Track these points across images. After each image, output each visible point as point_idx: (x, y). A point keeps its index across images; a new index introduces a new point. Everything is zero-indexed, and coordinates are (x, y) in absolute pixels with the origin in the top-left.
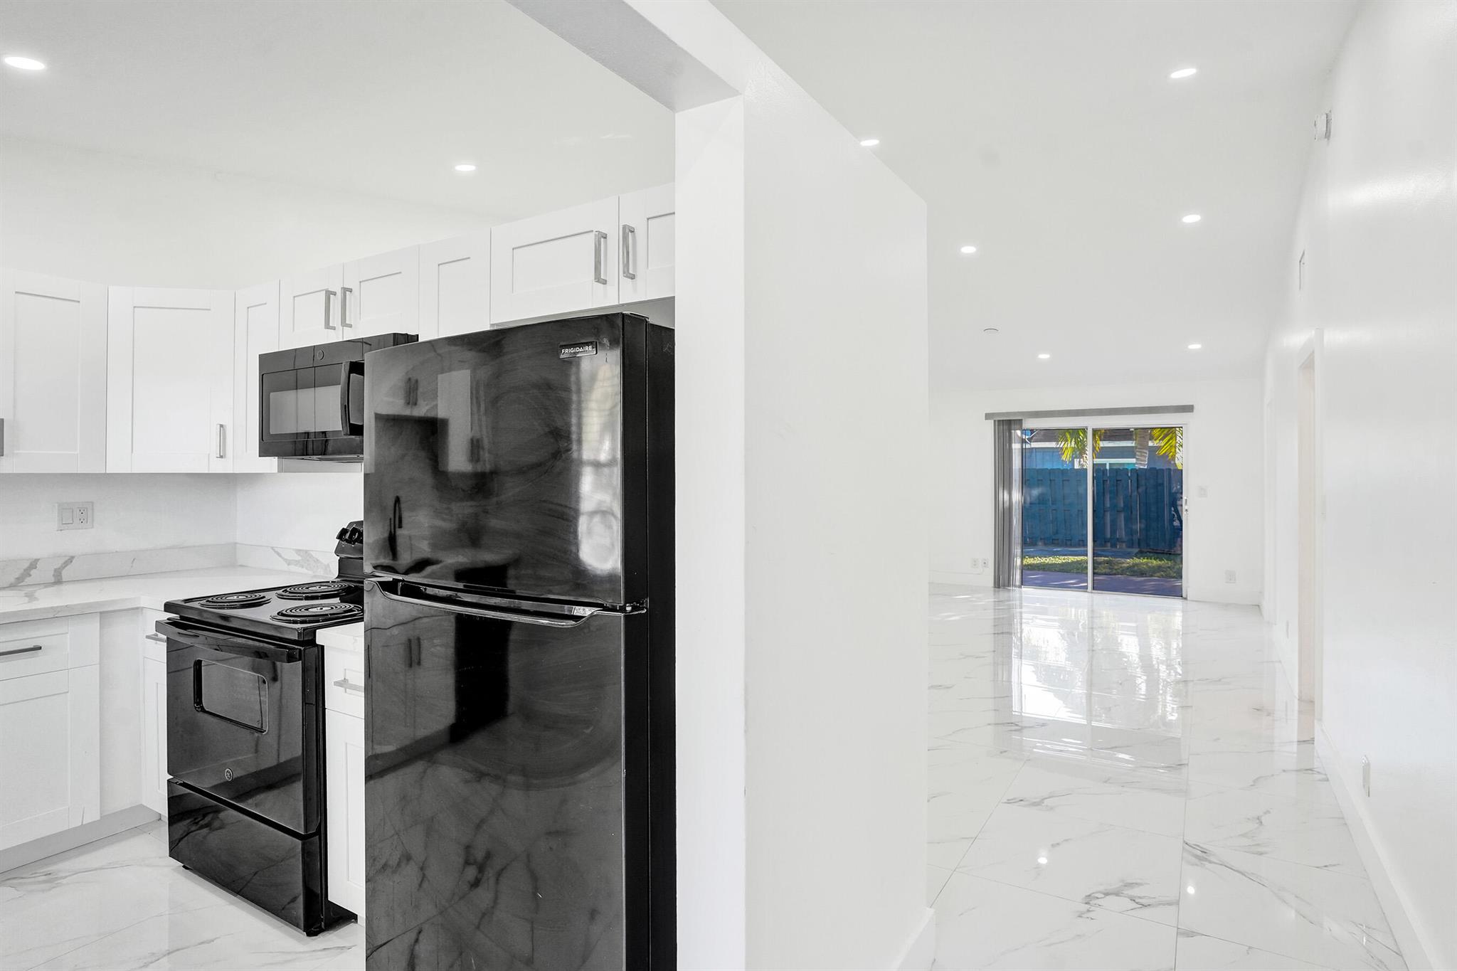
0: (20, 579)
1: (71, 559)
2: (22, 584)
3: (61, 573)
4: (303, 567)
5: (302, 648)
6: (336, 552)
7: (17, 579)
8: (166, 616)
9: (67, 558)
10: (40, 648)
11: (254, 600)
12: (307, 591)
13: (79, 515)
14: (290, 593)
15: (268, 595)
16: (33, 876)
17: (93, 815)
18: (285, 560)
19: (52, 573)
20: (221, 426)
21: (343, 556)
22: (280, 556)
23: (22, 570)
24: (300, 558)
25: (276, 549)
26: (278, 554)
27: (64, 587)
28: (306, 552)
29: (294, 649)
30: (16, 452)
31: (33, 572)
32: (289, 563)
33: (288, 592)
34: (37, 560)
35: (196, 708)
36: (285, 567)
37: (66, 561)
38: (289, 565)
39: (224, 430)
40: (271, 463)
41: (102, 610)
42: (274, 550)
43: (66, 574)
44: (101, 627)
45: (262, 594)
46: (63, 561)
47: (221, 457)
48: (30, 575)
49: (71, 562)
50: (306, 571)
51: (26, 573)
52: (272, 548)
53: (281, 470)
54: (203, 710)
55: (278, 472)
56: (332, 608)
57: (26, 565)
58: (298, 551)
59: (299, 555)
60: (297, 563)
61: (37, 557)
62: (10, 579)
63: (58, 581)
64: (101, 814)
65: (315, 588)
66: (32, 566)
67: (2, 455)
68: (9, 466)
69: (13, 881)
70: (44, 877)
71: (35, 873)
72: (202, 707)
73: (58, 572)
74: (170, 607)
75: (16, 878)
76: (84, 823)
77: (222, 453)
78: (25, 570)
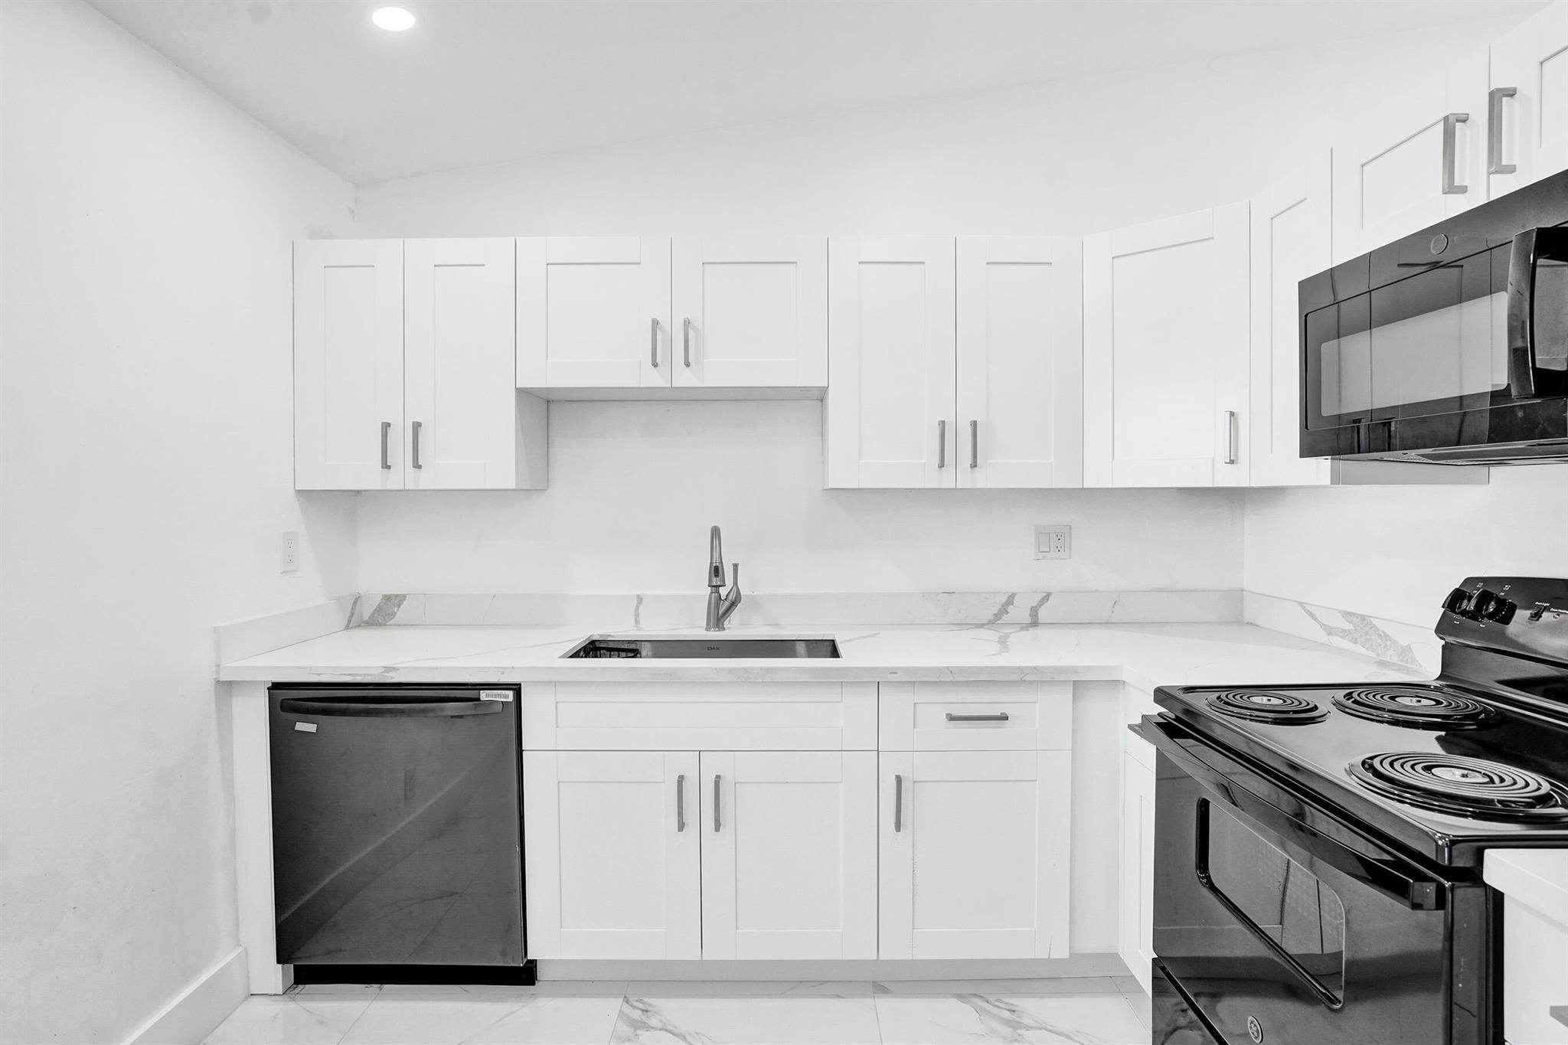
0: (998, 616)
1: (1049, 594)
2: (998, 622)
3: (1037, 613)
5: (1447, 884)
6: (1436, 631)
7: (996, 615)
8: (1157, 711)
9: (1043, 595)
10: (1007, 718)
11: (1295, 709)
13: (1055, 541)
14: (1359, 703)
15: (1320, 703)
16: (998, 1004)
17: (1061, 952)
18: (1322, 625)
19: (1028, 611)
20: (1232, 414)
21: (1451, 639)
22: (1315, 619)
23: (1000, 606)
24: (1351, 627)
25: (1304, 604)
26: (1312, 615)
27: (1040, 632)
28: (1363, 618)
30: (989, 461)
31: (1010, 608)
32: (1330, 631)
33: (1353, 700)
34: (1013, 595)
36: (1321, 636)
37: (1043, 599)
39: (1235, 419)
40: (1322, 467)
41: (1075, 679)
42: (1304, 608)
43: (1043, 614)
44: (1074, 704)
45: (1309, 698)
46: (1040, 598)
47: (1232, 462)
48: (1007, 612)
49: (1048, 600)
50: (1363, 651)
51: (1004, 610)
52: (1301, 604)
53: (1336, 479)
54: (1209, 883)
55: (1333, 481)
57: (1004, 599)
58: (1346, 614)
59: (1350, 622)
60: (1344, 634)
61: (1015, 592)
62: (988, 615)
63: (1035, 623)
64: (1070, 950)
65: (1407, 702)
66: (1010, 601)
67: (976, 466)
68: (983, 479)
69: (976, 1000)
70: (1007, 1015)
71: (1000, 1001)
72: (1208, 878)
73: (1034, 612)
74: (1162, 695)
75: (981, 997)
76: (1051, 957)
77: (1234, 456)
78: (1003, 606)
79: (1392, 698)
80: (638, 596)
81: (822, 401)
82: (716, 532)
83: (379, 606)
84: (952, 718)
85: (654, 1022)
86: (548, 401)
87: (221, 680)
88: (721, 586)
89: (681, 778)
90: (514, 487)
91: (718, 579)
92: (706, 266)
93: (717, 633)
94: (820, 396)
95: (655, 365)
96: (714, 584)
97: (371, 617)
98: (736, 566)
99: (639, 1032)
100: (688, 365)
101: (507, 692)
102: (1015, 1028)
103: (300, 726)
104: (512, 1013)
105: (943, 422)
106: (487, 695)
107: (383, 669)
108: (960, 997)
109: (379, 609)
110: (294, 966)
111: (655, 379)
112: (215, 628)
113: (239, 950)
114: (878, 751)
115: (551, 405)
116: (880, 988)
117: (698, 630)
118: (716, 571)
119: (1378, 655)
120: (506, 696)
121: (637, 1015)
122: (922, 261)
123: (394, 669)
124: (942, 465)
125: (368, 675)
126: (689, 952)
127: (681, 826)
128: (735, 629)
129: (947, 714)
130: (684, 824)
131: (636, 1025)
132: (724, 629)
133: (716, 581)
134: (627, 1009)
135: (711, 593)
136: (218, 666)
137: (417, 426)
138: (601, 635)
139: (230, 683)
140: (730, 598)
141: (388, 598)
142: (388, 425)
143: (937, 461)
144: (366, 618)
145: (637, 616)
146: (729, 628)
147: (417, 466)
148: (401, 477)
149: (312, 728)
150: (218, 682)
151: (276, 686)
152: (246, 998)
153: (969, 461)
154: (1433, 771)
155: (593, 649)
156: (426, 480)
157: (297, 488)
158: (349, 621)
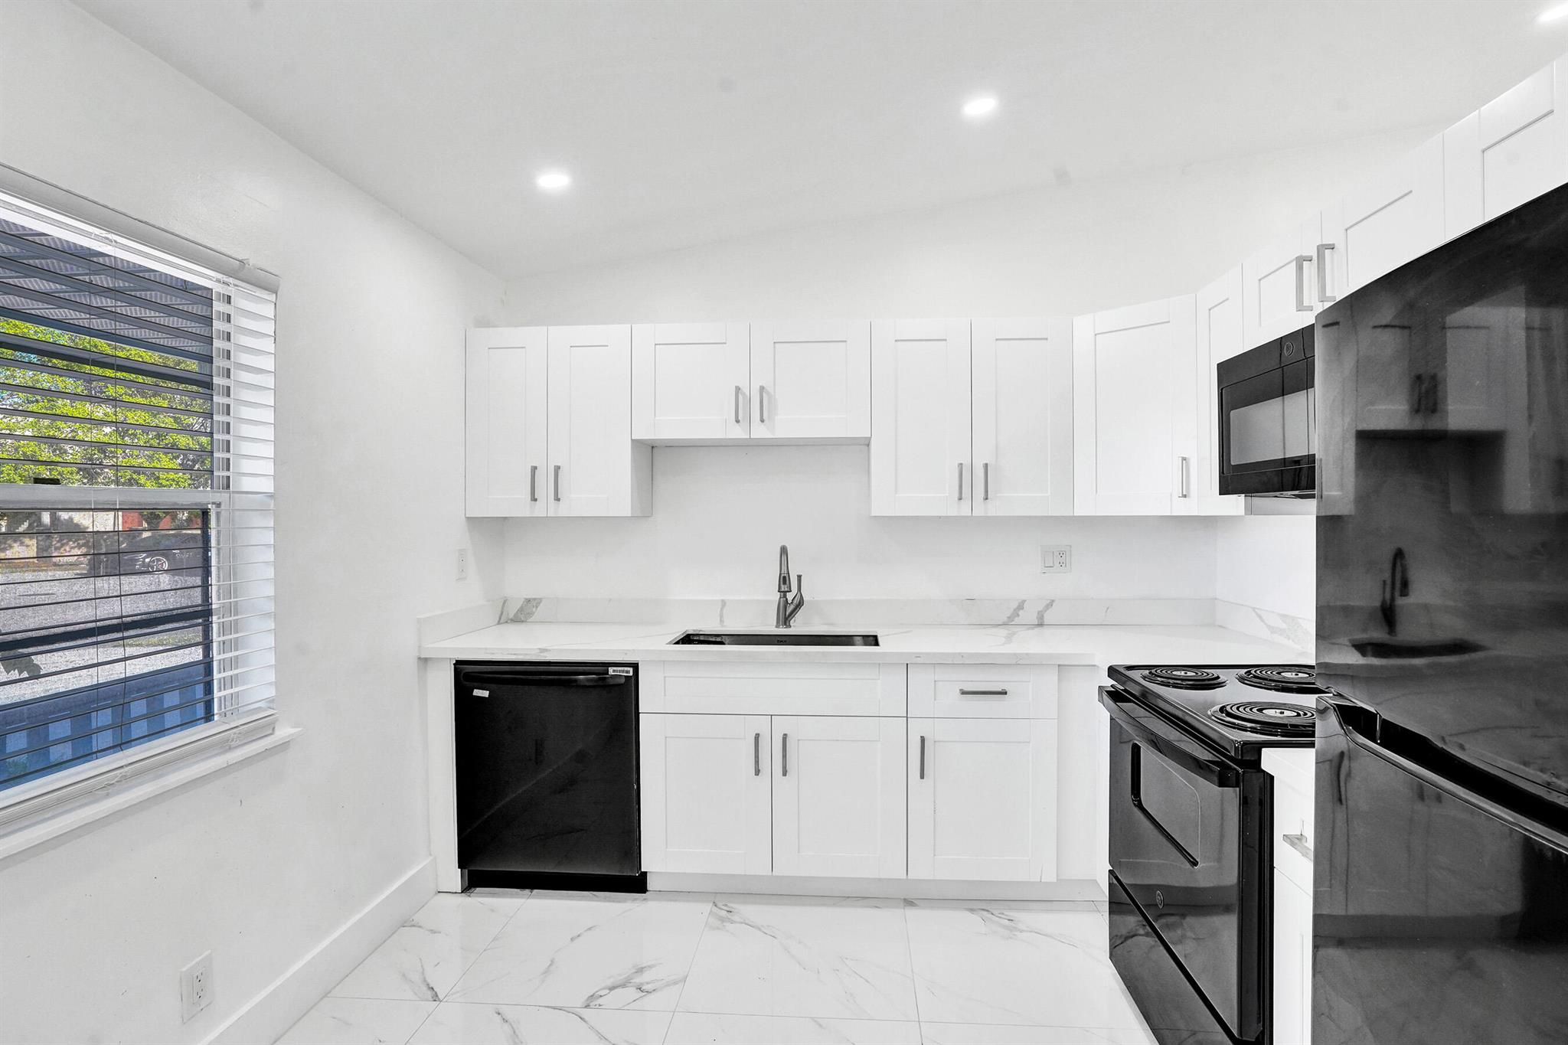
0: (1011, 618)
1: (1053, 601)
2: (1010, 623)
3: (1043, 616)
4: (1289, 639)
5: (1240, 771)
7: (1009, 618)
8: (1109, 682)
9: (1048, 602)
10: (1006, 693)
11: (1203, 679)
12: (1276, 677)
13: (1059, 558)
14: (1255, 677)
15: (1223, 675)
16: (1001, 915)
17: (1050, 877)
18: (1269, 627)
19: (1036, 615)
20: (1184, 459)
22: (1263, 621)
23: (1012, 610)
24: (1286, 626)
25: (1258, 612)
26: (1260, 617)
27: (1046, 631)
28: (1294, 620)
29: (1230, 767)
30: (998, 495)
31: (1021, 612)
32: (1272, 630)
33: (1255, 675)
34: (1024, 601)
35: (1133, 800)
36: (1268, 634)
37: (1048, 604)
38: (1272, 633)
39: (1186, 463)
40: (1236, 503)
41: (1059, 663)
42: (1255, 612)
43: (1048, 618)
44: (1059, 680)
45: (1216, 672)
46: (1045, 604)
47: (1185, 496)
48: (1018, 615)
49: (1052, 605)
51: (1016, 613)
52: (1254, 609)
53: (1250, 510)
54: (1140, 806)
55: (1246, 514)
56: (1299, 715)
57: (1015, 605)
58: (1284, 617)
59: (1285, 623)
60: (1282, 632)
61: (1024, 598)
62: (1004, 618)
63: (1041, 625)
64: (1057, 876)
65: (1289, 675)
66: (1021, 607)
67: (987, 499)
68: (993, 509)
69: (985, 913)
70: (1007, 922)
71: (1003, 914)
72: (1140, 801)
73: (1041, 616)
74: (1113, 672)
75: (988, 911)
76: (1043, 881)
77: (1187, 491)
78: (1015, 610)
79: (1279, 673)
80: (723, 601)
81: (868, 445)
82: (784, 551)
83: (522, 607)
84: (964, 693)
85: (736, 918)
86: (653, 447)
87: (422, 657)
88: (788, 592)
89: (757, 737)
90: (630, 515)
91: (786, 586)
92: (776, 345)
93: (786, 629)
94: (867, 443)
95: (738, 421)
96: (783, 590)
97: (516, 615)
98: (799, 577)
99: (725, 924)
100: (762, 421)
101: (629, 669)
102: (1011, 931)
103: (477, 693)
104: (630, 910)
105: (961, 464)
106: (614, 671)
107: (538, 651)
108: (972, 910)
109: (521, 610)
110: (469, 871)
111: (737, 433)
112: (418, 619)
113: (431, 858)
114: (907, 718)
115: (655, 450)
116: (909, 903)
117: (771, 628)
118: (784, 580)
119: (1302, 647)
120: (627, 672)
121: (724, 913)
122: (945, 338)
123: (546, 650)
124: (960, 499)
125: (526, 654)
126: (761, 868)
127: (757, 772)
128: (797, 627)
129: (960, 690)
130: (759, 770)
131: (722, 920)
132: (790, 627)
133: (784, 588)
134: (715, 909)
135: (780, 598)
136: (419, 647)
137: (557, 469)
138: (694, 630)
139: (426, 660)
140: (795, 602)
141: (528, 601)
142: (535, 468)
143: (957, 495)
144: (511, 616)
145: (721, 616)
146: (794, 626)
147: (557, 499)
148: (544, 508)
149: (486, 694)
150: (419, 658)
151: (458, 663)
152: (436, 894)
153: (982, 495)
154: (1264, 711)
155: (688, 639)
156: (563, 510)
157: (467, 516)
158: (500, 618)
